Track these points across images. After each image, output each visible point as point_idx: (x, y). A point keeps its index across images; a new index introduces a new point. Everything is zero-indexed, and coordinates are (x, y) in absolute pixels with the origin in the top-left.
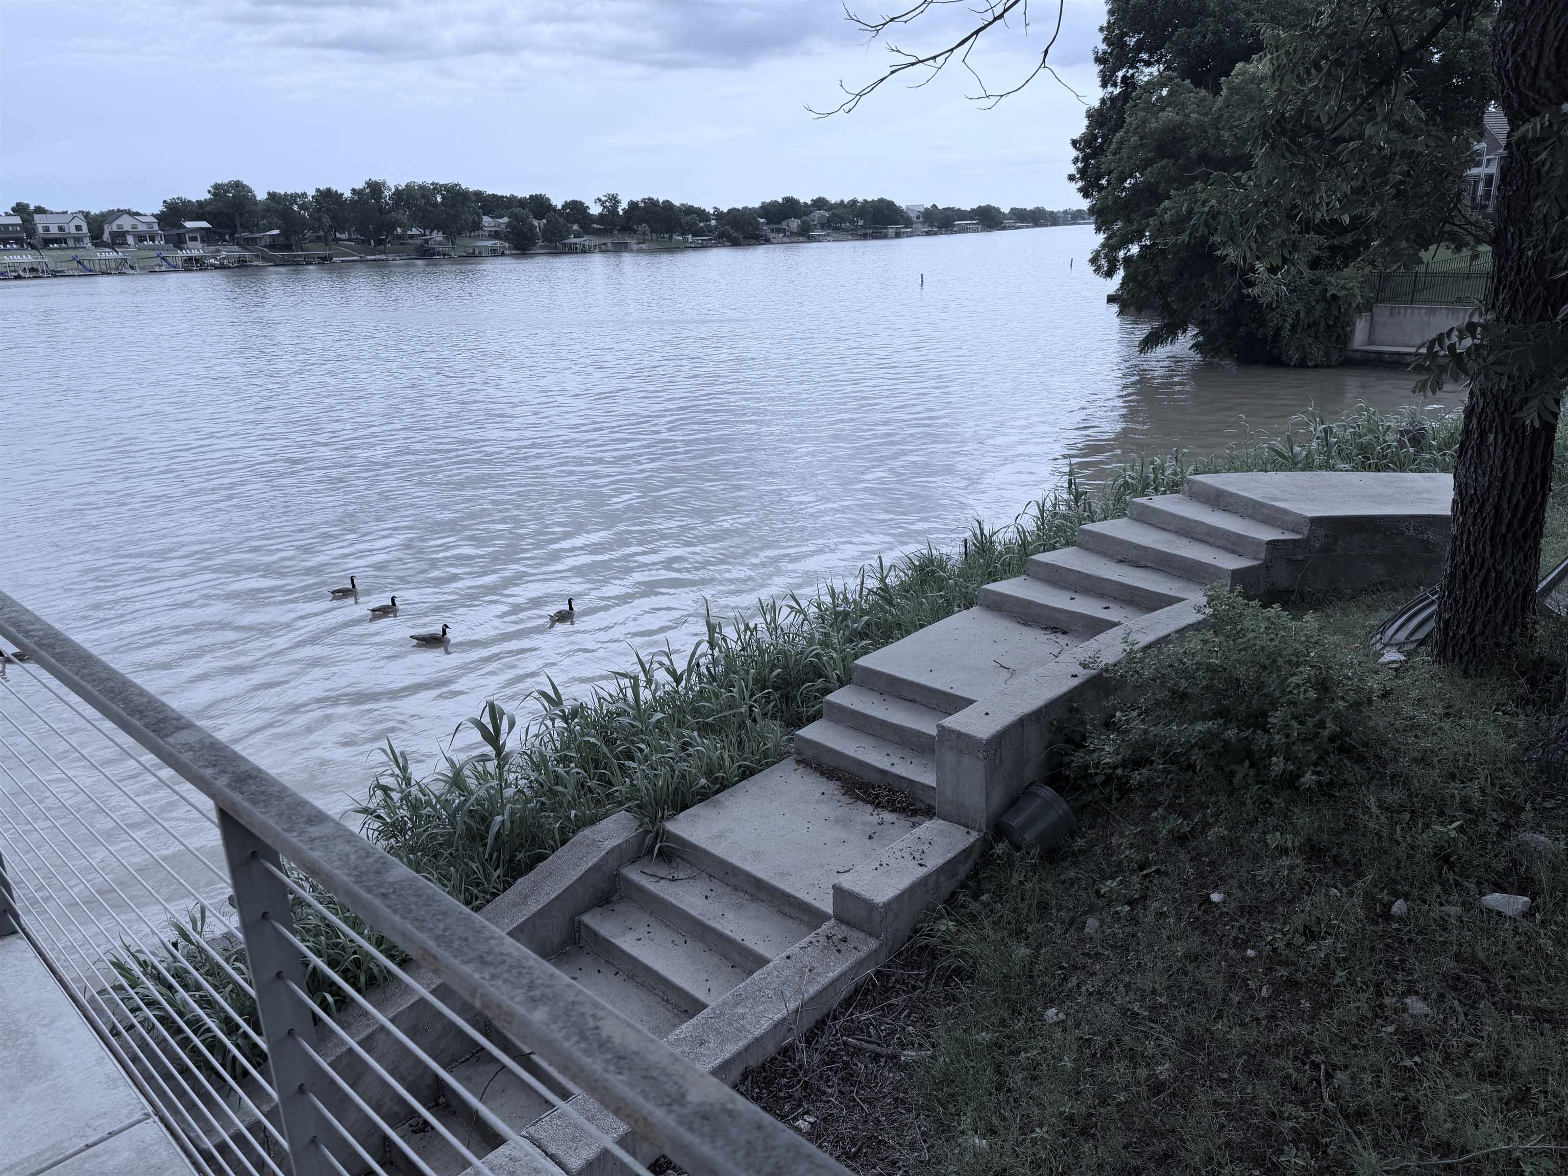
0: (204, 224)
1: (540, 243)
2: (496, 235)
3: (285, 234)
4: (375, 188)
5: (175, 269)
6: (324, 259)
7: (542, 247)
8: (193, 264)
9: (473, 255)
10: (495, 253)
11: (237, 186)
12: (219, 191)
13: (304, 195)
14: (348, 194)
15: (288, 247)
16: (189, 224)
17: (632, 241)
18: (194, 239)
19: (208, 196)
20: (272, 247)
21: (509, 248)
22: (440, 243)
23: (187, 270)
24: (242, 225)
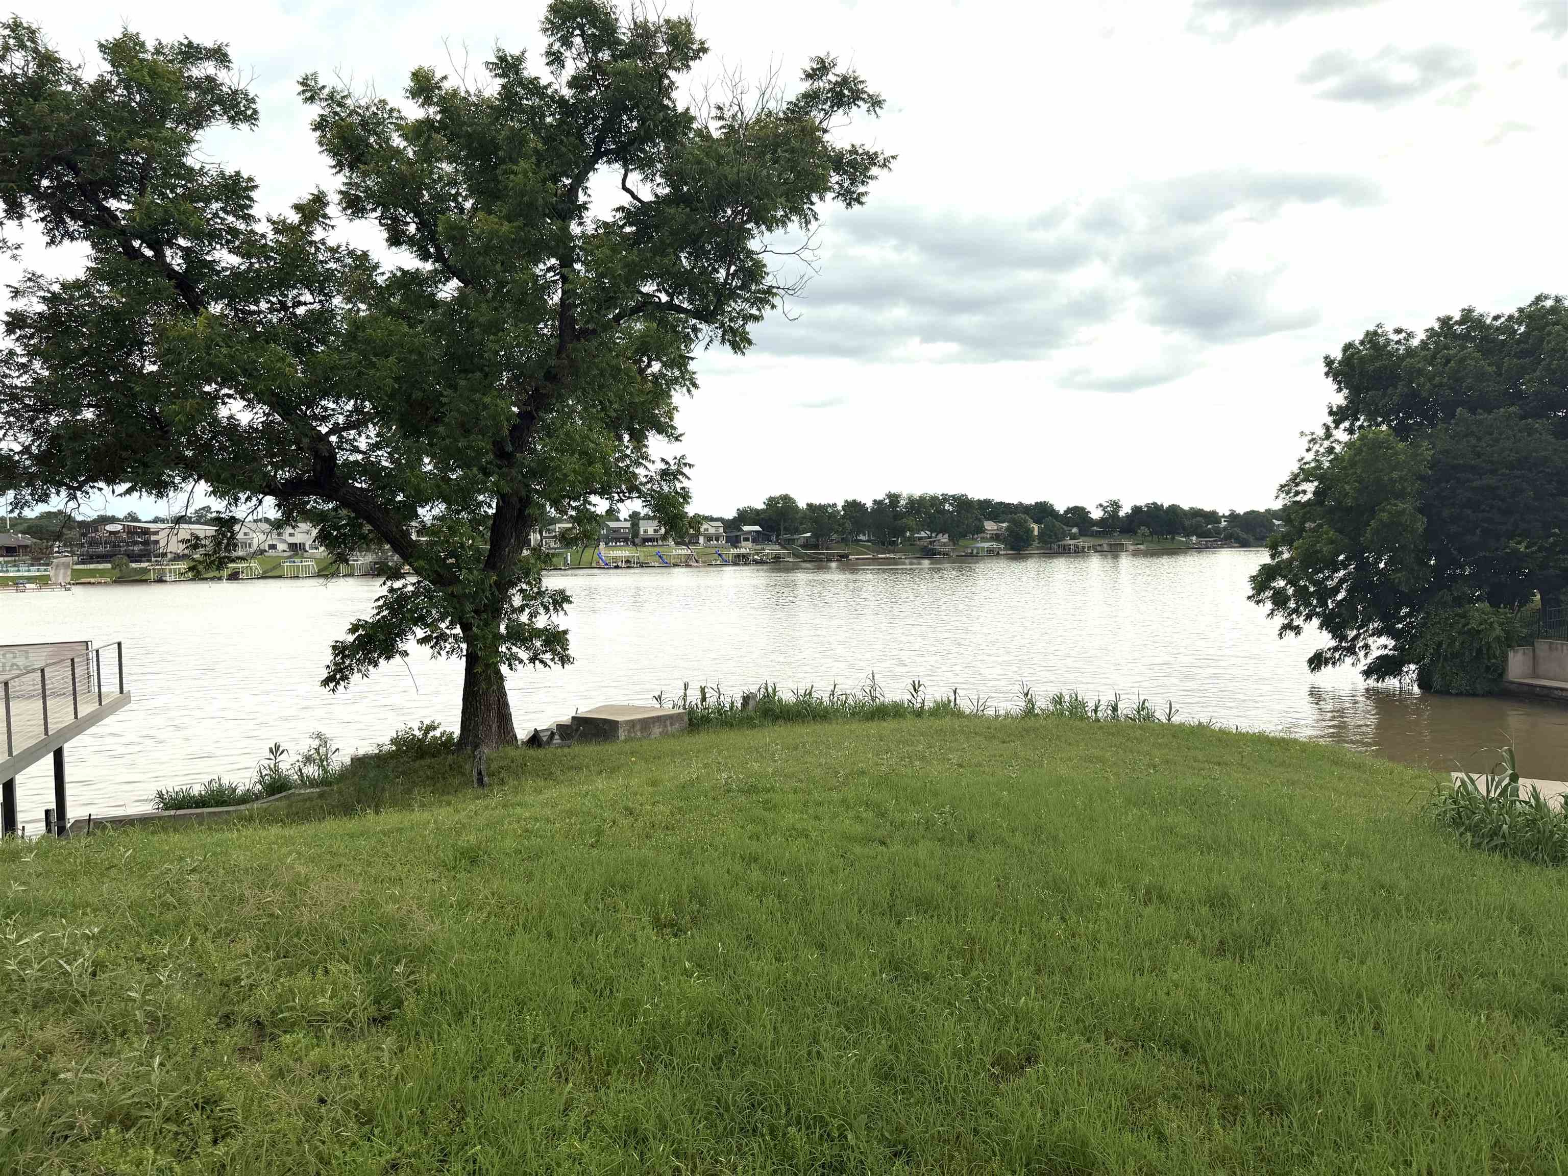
0: (757, 528)
1: (1036, 544)
2: (996, 538)
3: (815, 535)
4: (894, 498)
5: (726, 563)
6: (842, 556)
7: (1038, 548)
8: (741, 560)
9: (971, 555)
10: (992, 554)
11: (786, 498)
12: (772, 502)
13: (835, 505)
14: (869, 504)
15: (816, 547)
16: (746, 528)
17: (1129, 544)
18: (746, 540)
19: (764, 507)
20: (805, 546)
21: (1005, 549)
22: (944, 545)
23: (735, 564)
24: (785, 528)
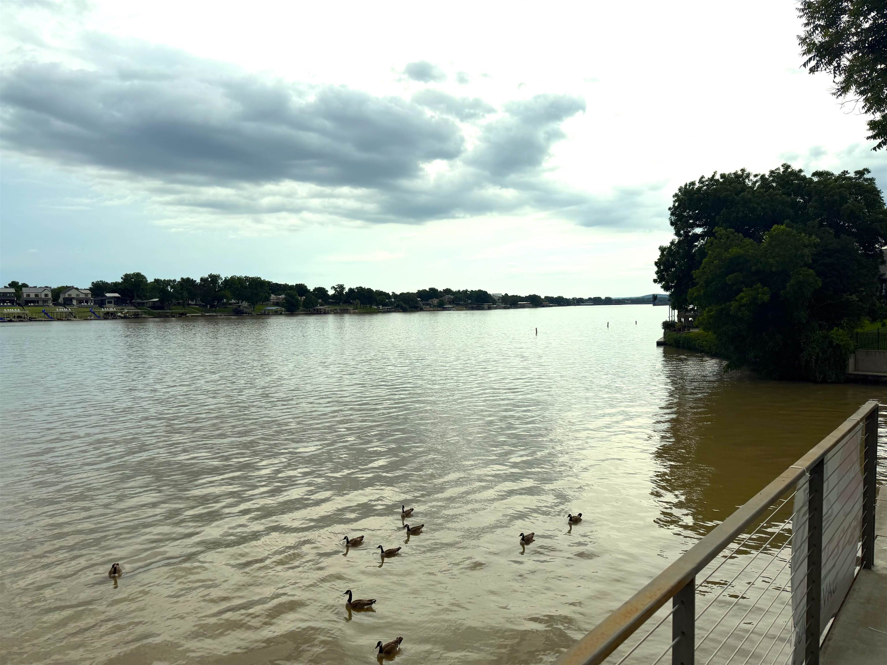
0: (117, 295)
1: (301, 308)
3: (161, 301)
4: (214, 278)
5: (98, 318)
6: (181, 314)
7: (302, 311)
8: (109, 316)
9: (264, 314)
10: (276, 313)
11: (138, 275)
12: (127, 278)
13: (174, 281)
14: (198, 281)
15: (162, 308)
16: (108, 295)
17: (351, 308)
18: (110, 302)
19: (121, 281)
20: (153, 307)
21: (285, 311)
22: (246, 308)
23: (105, 319)
24: (137, 296)
